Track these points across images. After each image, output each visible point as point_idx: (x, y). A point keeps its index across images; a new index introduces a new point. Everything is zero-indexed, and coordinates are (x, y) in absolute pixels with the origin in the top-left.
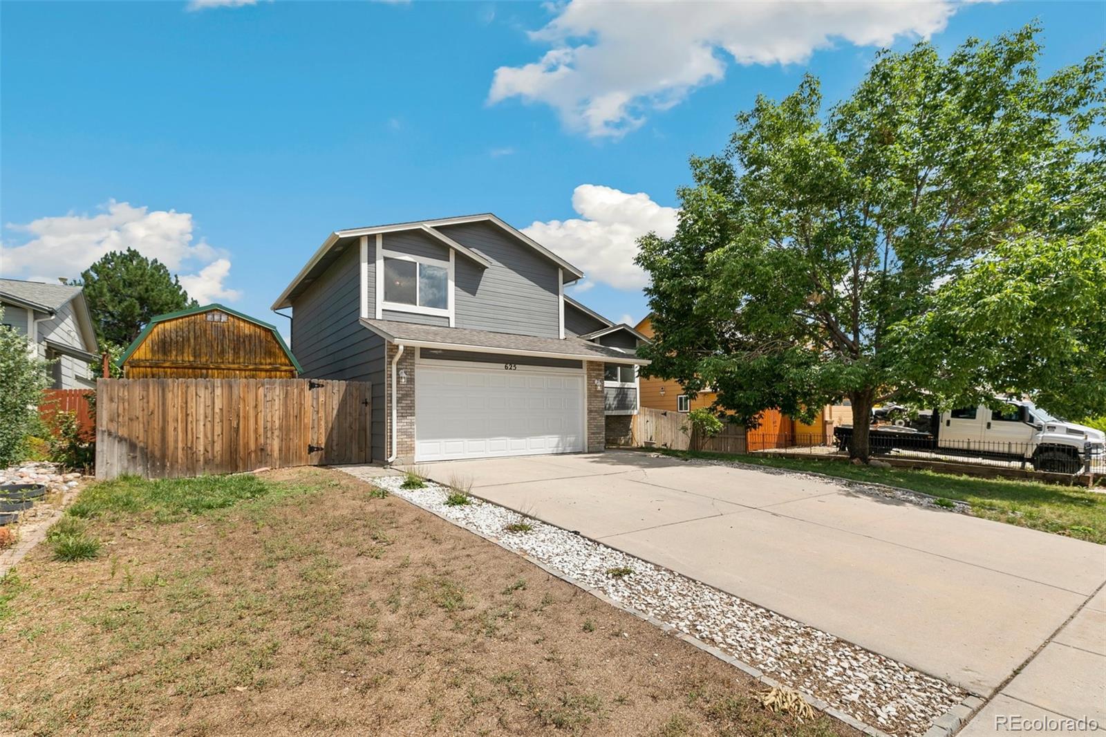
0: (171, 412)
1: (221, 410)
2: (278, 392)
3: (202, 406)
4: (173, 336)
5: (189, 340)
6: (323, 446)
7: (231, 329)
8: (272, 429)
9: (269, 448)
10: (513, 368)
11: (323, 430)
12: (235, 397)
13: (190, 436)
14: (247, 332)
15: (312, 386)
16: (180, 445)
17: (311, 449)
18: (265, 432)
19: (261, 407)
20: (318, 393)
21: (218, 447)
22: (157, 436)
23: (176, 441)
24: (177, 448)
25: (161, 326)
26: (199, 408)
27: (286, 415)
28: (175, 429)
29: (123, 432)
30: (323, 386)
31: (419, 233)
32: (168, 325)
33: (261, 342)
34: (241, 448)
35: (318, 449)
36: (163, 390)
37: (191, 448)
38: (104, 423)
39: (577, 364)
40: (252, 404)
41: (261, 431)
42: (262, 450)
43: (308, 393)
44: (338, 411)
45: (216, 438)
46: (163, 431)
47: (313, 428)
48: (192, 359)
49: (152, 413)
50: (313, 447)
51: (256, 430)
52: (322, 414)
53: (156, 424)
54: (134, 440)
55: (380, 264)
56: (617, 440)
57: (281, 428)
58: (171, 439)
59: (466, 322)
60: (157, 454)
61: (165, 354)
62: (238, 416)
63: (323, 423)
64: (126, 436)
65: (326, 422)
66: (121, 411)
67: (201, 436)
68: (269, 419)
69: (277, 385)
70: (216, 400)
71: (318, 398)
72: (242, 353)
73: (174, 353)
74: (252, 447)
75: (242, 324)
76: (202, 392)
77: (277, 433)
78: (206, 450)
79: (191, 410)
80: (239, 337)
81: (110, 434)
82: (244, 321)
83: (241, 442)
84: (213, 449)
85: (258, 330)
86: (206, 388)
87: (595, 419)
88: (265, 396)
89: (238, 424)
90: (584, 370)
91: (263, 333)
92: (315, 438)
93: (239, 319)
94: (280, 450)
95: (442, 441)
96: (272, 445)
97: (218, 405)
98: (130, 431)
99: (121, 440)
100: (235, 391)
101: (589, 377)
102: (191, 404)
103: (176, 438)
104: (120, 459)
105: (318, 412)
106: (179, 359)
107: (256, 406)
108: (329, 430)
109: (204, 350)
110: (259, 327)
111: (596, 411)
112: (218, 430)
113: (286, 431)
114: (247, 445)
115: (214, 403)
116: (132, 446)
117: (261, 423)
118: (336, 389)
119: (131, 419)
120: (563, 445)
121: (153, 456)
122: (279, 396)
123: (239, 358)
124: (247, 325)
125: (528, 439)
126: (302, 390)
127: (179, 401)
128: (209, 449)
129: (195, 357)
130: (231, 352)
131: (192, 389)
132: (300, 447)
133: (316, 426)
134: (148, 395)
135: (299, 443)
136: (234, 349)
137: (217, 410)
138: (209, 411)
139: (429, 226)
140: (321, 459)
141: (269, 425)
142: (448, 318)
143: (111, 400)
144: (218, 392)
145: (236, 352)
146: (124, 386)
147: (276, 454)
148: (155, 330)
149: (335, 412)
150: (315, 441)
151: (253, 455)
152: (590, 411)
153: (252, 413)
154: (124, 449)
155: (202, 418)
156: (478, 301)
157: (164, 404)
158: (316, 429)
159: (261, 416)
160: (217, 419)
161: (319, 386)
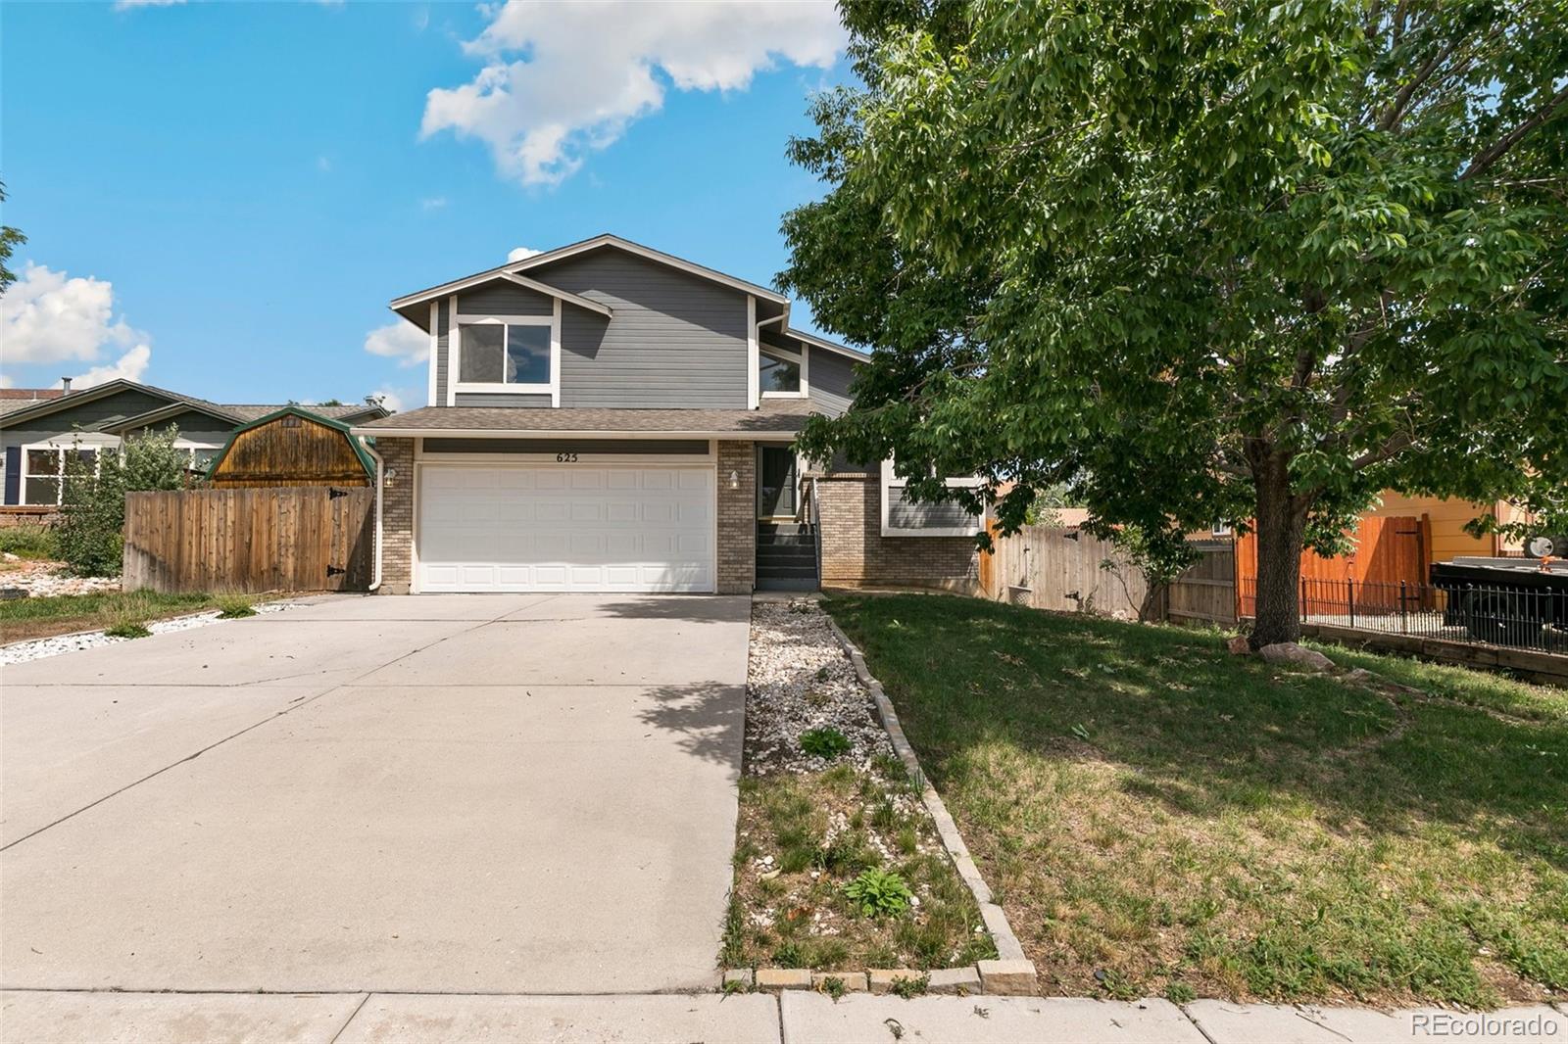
0: (187, 524)
1: (234, 523)
2: (294, 501)
3: (215, 519)
4: (253, 446)
5: (265, 450)
6: (345, 568)
7: (305, 433)
8: (286, 545)
9: (283, 568)
10: (571, 459)
11: (345, 549)
12: (248, 508)
13: (203, 551)
14: (320, 436)
15: (333, 494)
16: (194, 560)
17: (331, 571)
18: (279, 549)
19: (275, 521)
20: (340, 502)
21: (230, 564)
22: (173, 550)
23: (190, 556)
24: (190, 563)
25: (242, 436)
26: (212, 522)
27: (303, 530)
28: (190, 543)
29: (144, 545)
30: (346, 494)
31: (501, 283)
32: (248, 434)
33: (334, 446)
34: (253, 566)
35: (339, 571)
36: (180, 502)
37: (204, 565)
38: (131, 536)
39: (699, 447)
40: (265, 517)
41: (275, 547)
42: (275, 569)
43: (328, 503)
44: (364, 524)
45: (228, 554)
46: (179, 544)
47: (333, 545)
48: (268, 470)
49: (170, 527)
50: (333, 569)
51: (269, 547)
52: (344, 528)
53: (174, 538)
54: (154, 553)
55: (454, 335)
56: (938, 581)
57: (296, 546)
58: (186, 554)
59: (578, 397)
60: (173, 568)
61: (245, 466)
62: (251, 529)
63: (345, 539)
64: (147, 549)
65: (349, 539)
66: (144, 524)
67: (214, 551)
68: (284, 534)
69: (293, 495)
70: (229, 513)
71: (340, 509)
72: (314, 461)
73: (253, 464)
74: (265, 566)
75: (315, 428)
76: (215, 504)
77: (291, 551)
78: (218, 568)
79: (205, 524)
80: (312, 442)
81: (135, 547)
82: (318, 424)
83: (253, 560)
84: (225, 563)
85: (331, 433)
86: (220, 499)
87: (730, 538)
88: (280, 507)
89: (250, 539)
90: (713, 457)
91: (336, 436)
92: (336, 557)
93: (312, 422)
94: (295, 570)
95: (460, 565)
96: (286, 563)
97: (231, 517)
98: (151, 545)
99: (143, 552)
100: (248, 503)
101: (721, 467)
102: (205, 516)
103: (191, 554)
104: (142, 573)
105: (339, 526)
106: (257, 470)
107: (269, 520)
108: (352, 548)
109: (279, 459)
110: (333, 429)
111: (732, 525)
112: (230, 545)
113: (301, 548)
114: (259, 562)
115: (226, 515)
116: (153, 560)
117: (275, 538)
118: (362, 497)
119: (151, 532)
120: (674, 577)
121: (170, 572)
122: (294, 507)
123: (311, 466)
124: (320, 428)
125: (603, 566)
126: (322, 499)
127: (194, 515)
128: (221, 566)
129: (270, 467)
130: (305, 460)
131: (206, 500)
132: (318, 568)
133: (337, 542)
134: (167, 508)
135: (317, 562)
136: (307, 457)
137: (229, 523)
138: (222, 524)
139: (510, 272)
140: (342, 583)
141: (283, 540)
142: (550, 395)
143: (137, 513)
144: (231, 503)
145: (309, 458)
146: (148, 498)
147: (290, 574)
148: (237, 441)
149: (360, 526)
150: (336, 562)
151: (265, 574)
152: (721, 525)
153: (265, 527)
154: (146, 562)
155: (215, 531)
156: (600, 365)
157: (180, 517)
158: (336, 547)
159: (275, 531)
160: (230, 534)
161: (341, 494)
